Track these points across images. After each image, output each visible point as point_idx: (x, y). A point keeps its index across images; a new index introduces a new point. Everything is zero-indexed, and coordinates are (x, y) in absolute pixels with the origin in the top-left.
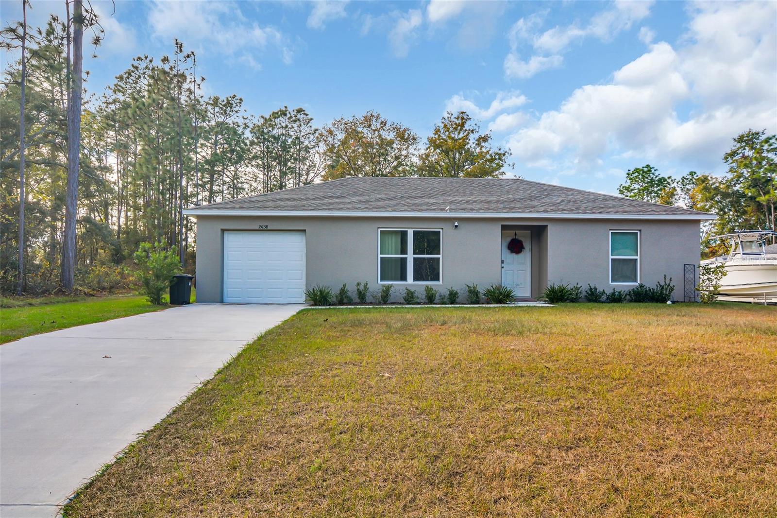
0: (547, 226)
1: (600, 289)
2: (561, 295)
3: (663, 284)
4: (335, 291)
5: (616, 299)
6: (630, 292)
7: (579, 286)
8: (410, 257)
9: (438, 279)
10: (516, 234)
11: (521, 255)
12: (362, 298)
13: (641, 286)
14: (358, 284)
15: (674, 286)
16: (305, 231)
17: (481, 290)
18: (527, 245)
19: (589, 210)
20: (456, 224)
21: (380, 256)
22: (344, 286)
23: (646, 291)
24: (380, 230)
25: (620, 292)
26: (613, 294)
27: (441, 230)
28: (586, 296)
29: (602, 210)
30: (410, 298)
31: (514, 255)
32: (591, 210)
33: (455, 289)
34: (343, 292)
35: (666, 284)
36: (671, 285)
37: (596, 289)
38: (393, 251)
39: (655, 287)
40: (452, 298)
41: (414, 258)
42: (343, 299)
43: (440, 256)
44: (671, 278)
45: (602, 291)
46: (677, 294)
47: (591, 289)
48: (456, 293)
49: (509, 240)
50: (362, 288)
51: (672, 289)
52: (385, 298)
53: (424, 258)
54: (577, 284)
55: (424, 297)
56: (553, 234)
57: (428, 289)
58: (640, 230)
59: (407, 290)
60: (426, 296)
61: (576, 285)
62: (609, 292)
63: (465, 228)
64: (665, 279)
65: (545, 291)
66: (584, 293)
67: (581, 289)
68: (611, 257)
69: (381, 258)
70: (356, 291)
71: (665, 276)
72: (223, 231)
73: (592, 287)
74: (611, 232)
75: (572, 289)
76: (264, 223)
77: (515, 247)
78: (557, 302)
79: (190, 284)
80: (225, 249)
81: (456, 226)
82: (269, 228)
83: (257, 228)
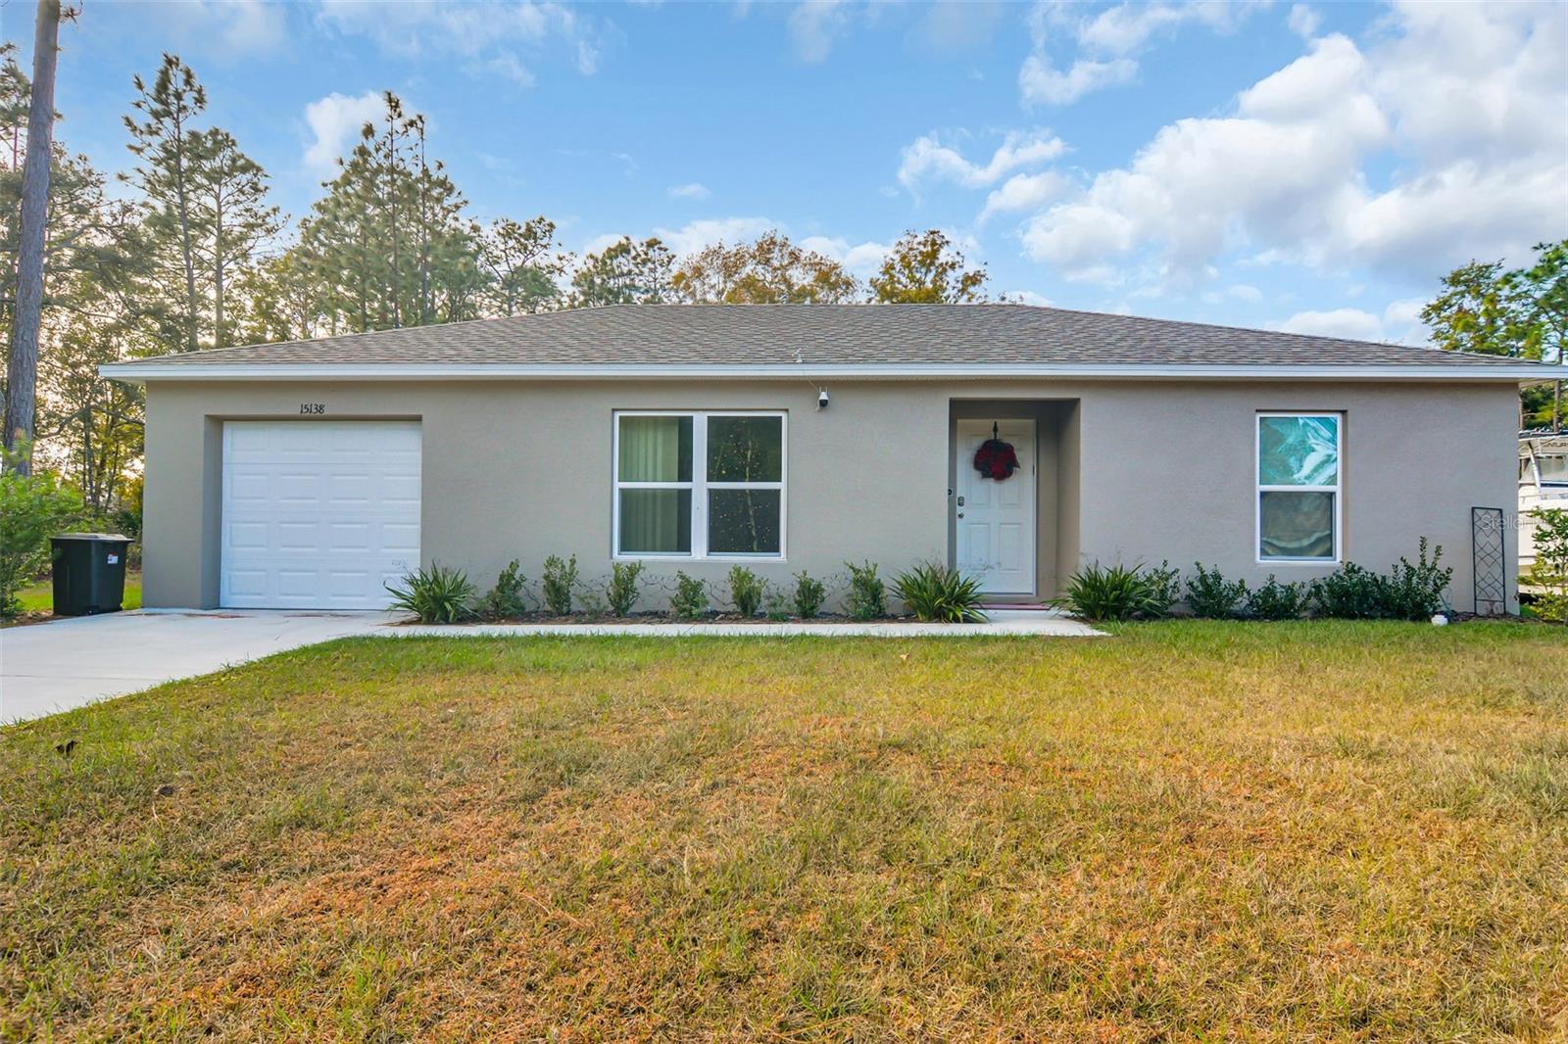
0: (1075, 402)
1: (1230, 578)
2: (1117, 598)
3: (1416, 564)
4: (483, 584)
5: (1274, 607)
6: (1318, 588)
7: (1169, 570)
8: (700, 487)
9: (775, 549)
10: (995, 429)
11: (1009, 485)
12: (559, 602)
13: (1351, 570)
14: (551, 562)
15: (1449, 571)
16: (418, 419)
17: (889, 580)
18: (1025, 456)
19: (1194, 357)
20: (824, 396)
21: (618, 485)
22: (514, 566)
23: (1364, 585)
24: (618, 415)
25: (1290, 589)
26: (1269, 592)
27: (783, 415)
28: (1188, 597)
29: (1234, 356)
30: (689, 603)
31: (991, 482)
32: (1203, 356)
33: (815, 576)
34: (508, 583)
35: (1423, 564)
36: (1442, 566)
37: (1217, 577)
38: (659, 475)
39: (1390, 573)
40: (809, 604)
41: (711, 492)
42: (506, 604)
43: (781, 486)
44: (1439, 548)
45: (1238, 584)
46: (1456, 595)
47: (1203, 579)
48: (818, 589)
49: (977, 443)
50: (556, 572)
51: (1445, 579)
52: (622, 603)
53: (743, 491)
54: (1165, 563)
55: (729, 597)
56: (1094, 425)
57: (740, 577)
58: (1344, 412)
59: (682, 577)
60: (735, 597)
61: (1160, 568)
62: (1255, 585)
63: (850, 411)
64: (1423, 548)
65: (1071, 583)
66: (1185, 590)
67: (1175, 578)
68: (1260, 488)
69: (623, 491)
70: (543, 582)
71: (1423, 540)
72: (217, 422)
73: (1208, 572)
74: (1259, 416)
75: (1149, 579)
76: (313, 400)
77: (995, 462)
78: (1105, 617)
79: (113, 560)
80: (225, 468)
81: (824, 404)
82: (327, 412)
83: (297, 412)
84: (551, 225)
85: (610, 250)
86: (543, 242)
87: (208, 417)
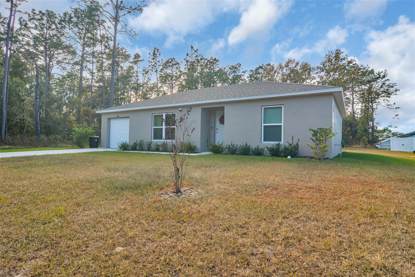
0: (224, 107)
3: (291, 143)
7: (233, 144)
8: (164, 127)
9: (175, 139)
14: (141, 141)
16: (129, 117)
20: (180, 109)
22: (137, 142)
24: (153, 115)
27: (176, 113)
28: (239, 150)
30: (158, 148)
35: (293, 143)
36: (299, 144)
43: (175, 127)
44: (299, 139)
45: (249, 147)
49: (220, 116)
52: (149, 148)
56: (228, 112)
58: (283, 105)
59: (156, 144)
64: (293, 139)
68: (263, 125)
69: (154, 128)
70: (139, 144)
72: (109, 119)
73: (244, 145)
74: (263, 107)
76: (118, 115)
79: (96, 140)
80: (111, 126)
81: (180, 111)
82: (119, 117)
83: (116, 117)
84: (240, 65)
85: (257, 68)
86: (238, 69)
87: (108, 118)
